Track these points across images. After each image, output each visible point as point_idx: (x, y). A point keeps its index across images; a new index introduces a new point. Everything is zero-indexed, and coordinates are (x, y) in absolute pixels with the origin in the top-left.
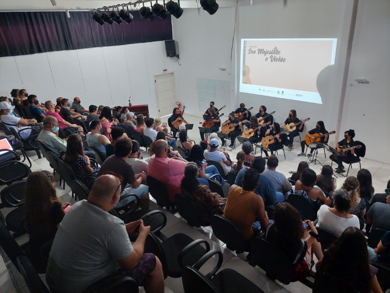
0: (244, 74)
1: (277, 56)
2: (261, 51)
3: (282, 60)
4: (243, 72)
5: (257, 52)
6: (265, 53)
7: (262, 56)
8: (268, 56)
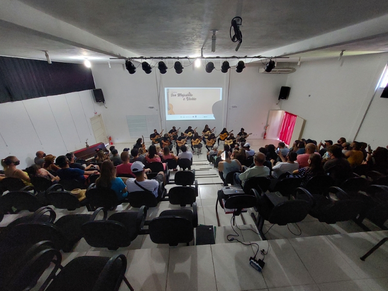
0: (169, 109)
1: (191, 97)
2: (179, 95)
3: (194, 99)
4: (168, 108)
5: (177, 95)
6: (183, 96)
7: (181, 98)
8: (185, 97)
